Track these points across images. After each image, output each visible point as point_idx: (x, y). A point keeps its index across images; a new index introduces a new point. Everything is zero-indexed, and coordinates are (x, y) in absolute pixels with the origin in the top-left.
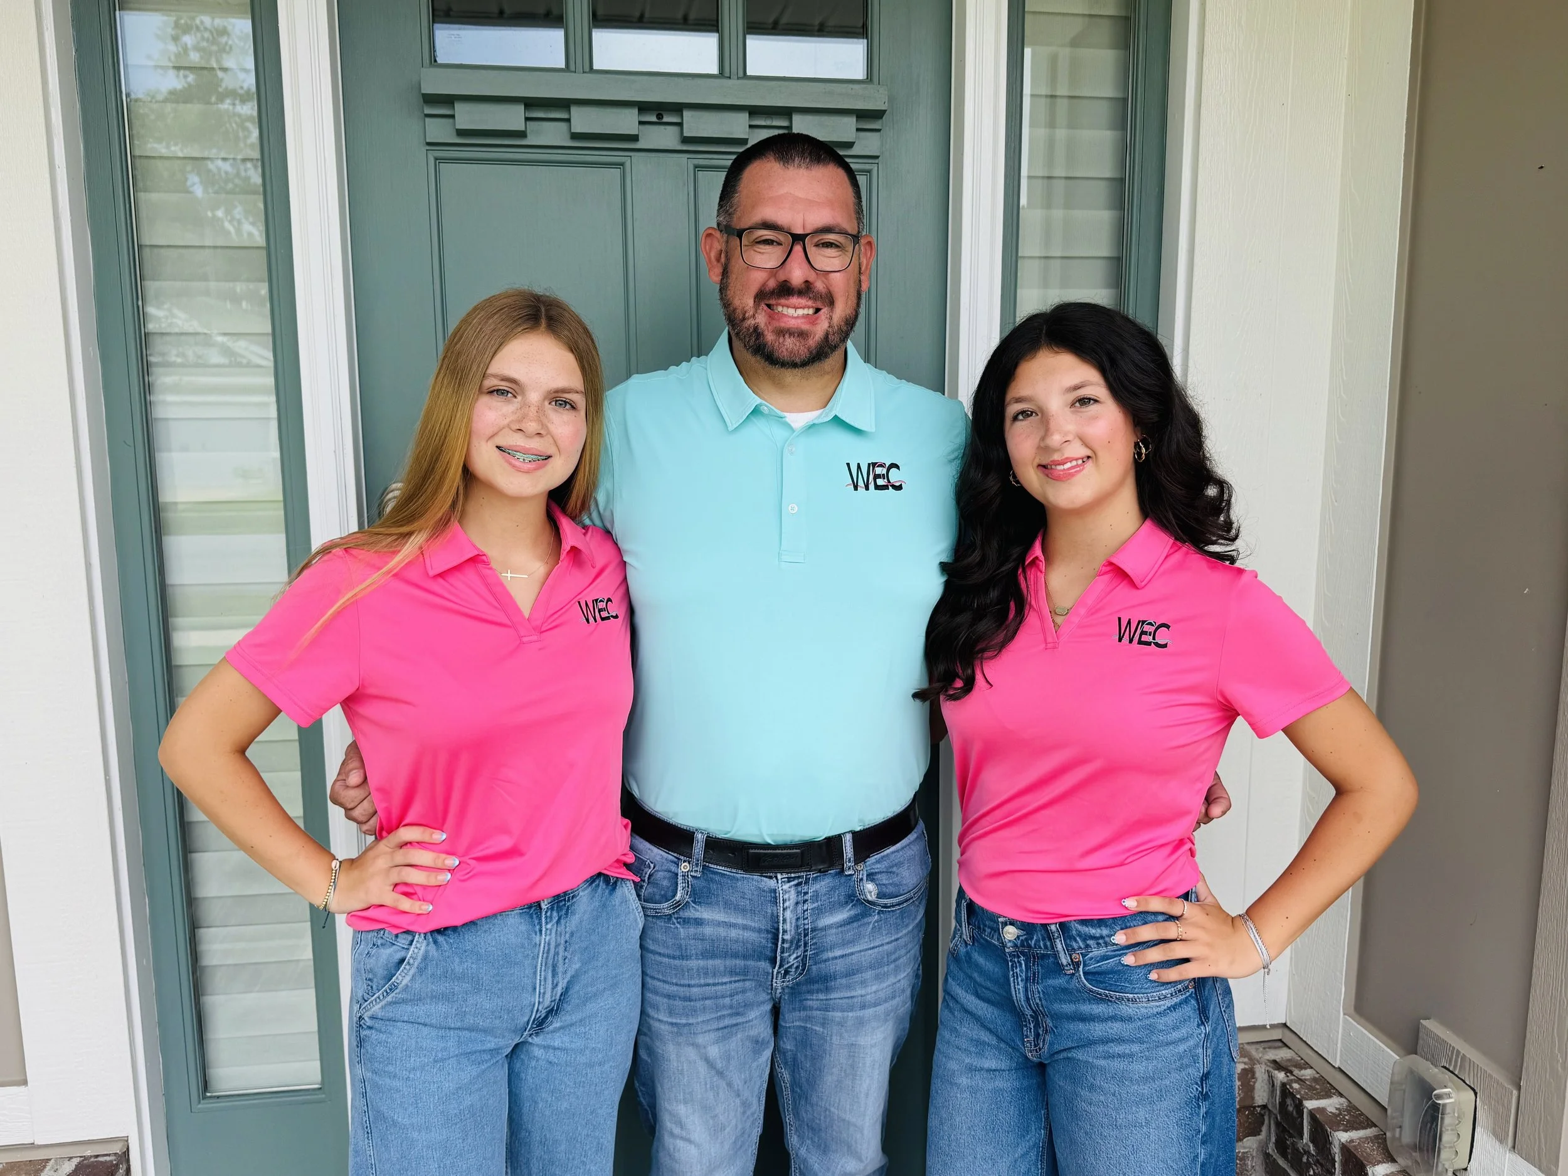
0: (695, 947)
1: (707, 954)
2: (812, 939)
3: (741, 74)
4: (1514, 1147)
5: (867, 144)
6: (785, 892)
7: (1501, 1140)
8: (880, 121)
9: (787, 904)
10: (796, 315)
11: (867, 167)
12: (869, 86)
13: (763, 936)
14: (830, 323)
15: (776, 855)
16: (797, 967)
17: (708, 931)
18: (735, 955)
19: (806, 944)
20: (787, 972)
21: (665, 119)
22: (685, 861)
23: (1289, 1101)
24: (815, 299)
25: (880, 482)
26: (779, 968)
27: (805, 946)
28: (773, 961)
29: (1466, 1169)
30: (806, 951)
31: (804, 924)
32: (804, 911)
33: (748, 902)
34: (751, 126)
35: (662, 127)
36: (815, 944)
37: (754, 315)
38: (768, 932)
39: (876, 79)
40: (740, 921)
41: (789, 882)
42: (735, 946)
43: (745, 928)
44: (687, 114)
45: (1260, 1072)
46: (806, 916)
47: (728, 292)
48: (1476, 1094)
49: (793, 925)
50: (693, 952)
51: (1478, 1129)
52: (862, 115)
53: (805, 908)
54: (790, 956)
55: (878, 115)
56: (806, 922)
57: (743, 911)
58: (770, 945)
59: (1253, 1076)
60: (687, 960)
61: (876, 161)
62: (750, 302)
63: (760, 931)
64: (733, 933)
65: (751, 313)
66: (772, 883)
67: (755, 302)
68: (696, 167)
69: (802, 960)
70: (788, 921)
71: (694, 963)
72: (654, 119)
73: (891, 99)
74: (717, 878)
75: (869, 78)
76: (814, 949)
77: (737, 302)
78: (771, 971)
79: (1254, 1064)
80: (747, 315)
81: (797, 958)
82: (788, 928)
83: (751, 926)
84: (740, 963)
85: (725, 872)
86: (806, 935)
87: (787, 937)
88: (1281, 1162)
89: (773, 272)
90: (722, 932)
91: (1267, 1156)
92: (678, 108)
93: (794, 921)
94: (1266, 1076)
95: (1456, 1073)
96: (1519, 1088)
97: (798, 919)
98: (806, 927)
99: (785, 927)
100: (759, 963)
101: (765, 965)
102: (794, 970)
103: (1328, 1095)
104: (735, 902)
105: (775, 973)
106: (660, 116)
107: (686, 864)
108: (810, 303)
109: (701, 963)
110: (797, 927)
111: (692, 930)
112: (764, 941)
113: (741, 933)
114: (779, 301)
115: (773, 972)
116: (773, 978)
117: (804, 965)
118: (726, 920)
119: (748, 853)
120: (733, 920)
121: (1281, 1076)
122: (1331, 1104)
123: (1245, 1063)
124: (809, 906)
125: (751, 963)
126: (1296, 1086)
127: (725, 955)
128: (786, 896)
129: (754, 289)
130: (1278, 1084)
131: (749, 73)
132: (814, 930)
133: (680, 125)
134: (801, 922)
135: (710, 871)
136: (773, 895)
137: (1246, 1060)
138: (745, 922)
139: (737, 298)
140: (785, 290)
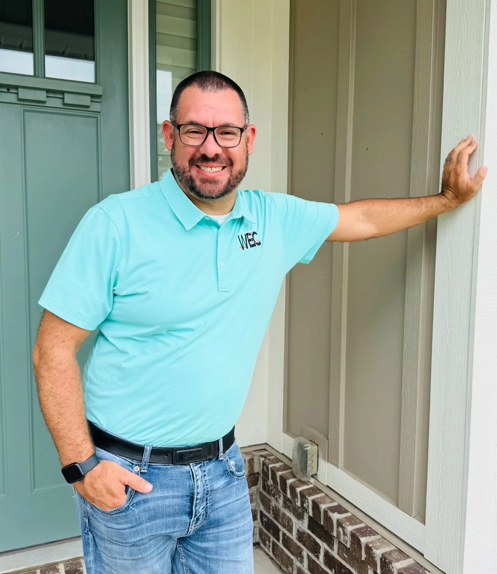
0: (144, 516)
1: (152, 518)
2: (210, 496)
3: (43, 76)
4: (328, 461)
5: (95, 107)
6: (196, 471)
7: (325, 460)
8: (100, 99)
9: (198, 477)
10: (211, 172)
11: (95, 115)
12: (95, 86)
13: (185, 499)
14: (231, 174)
15: (191, 452)
16: (203, 515)
17: (151, 504)
18: (169, 515)
19: (207, 499)
20: (198, 519)
21: (11, 91)
22: (136, 465)
23: (265, 467)
24: (221, 163)
25: (252, 243)
26: (195, 517)
27: (206, 501)
28: (190, 514)
29: (316, 474)
30: (207, 504)
31: (207, 488)
32: (205, 481)
33: (174, 481)
34: (47, 97)
35: (9, 94)
36: (211, 499)
37: (190, 170)
38: (187, 496)
39: (98, 83)
40: (171, 494)
41: (196, 465)
42: (169, 509)
43: (174, 497)
44: (20, 90)
45: (256, 459)
46: (207, 484)
47: (175, 157)
48: (318, 446)
49: (202, 489)
50: (144, 519)
51: (319, 459)
52: (92, 96)
53: (205, 479)
54: (199, 508)
55: (99, 96)
56: (208, 486)
57: (172, 487)
58: (188, 504)
59: (253, 461)
60: (140, 525)
61: (99, 114)
62: (187, 164)
63: (182, 497)
64: (167, 502)
65: (188, 169)
66: (187, 468)
67: (189, 164)
68: (24, 110)
69: (205, 509)
70: (200, 487)
71: (144, 526)
72: (6, 90)
73: (104, 91)
74: (156, 471)
75: (96, 83)
76: (211, 502)
77: (179, 163)
78: (189, 521)
79: (254, 456)
80: (185, 170)
81: (203, 508)
82: (199, 491)
83: (177, 495)
84: (171, 519)
85: (161, 466)
86: (207, 494)
87: (199, 496)
88: (265, 493)
89: (198, 148)
90: (160, 503)
91: (260, 493)
92: (17, 87)
93: (202, 487)
94: (258, 461)
95: (313, 441)
96: (328, 439)
97: (204, 486)
98: (208, 489)
99: (198, 491)
100: (182, 517)
101: (186, 518)
102: (201, 517)
103: (278, 462)
104: (167, 483)
105: (191, 522)
106: (8, 90)
107: (137, 467)
108: (219, 165)
109: (149, 524)
110: (204, 490)
111: (142, 507)
112: (185, 502)
113: (172, 500)
114: (203, 164)
115: (190, 521)
116: (190, 525)
117: (207, 513)
118: (162, 495)
119: (176, 454)
120: (166, 494)
121: (263, 459)
122: (278, 465)
123: (250, 457)
124: (207, 478)
125: (178, 518)
126: (267, 461)
127: (162, 516)
128: (197, 473)
129: (188, 157)
130: (261, 462)
131: (47, 76)
132: (212, 491)
133: (17, 94)
134: (206, 487)
135: (153, 468)
136: (188, 474)
137: (251, 456)
138: (174, 494)
139: (180, 161)
140: (205, 159)
